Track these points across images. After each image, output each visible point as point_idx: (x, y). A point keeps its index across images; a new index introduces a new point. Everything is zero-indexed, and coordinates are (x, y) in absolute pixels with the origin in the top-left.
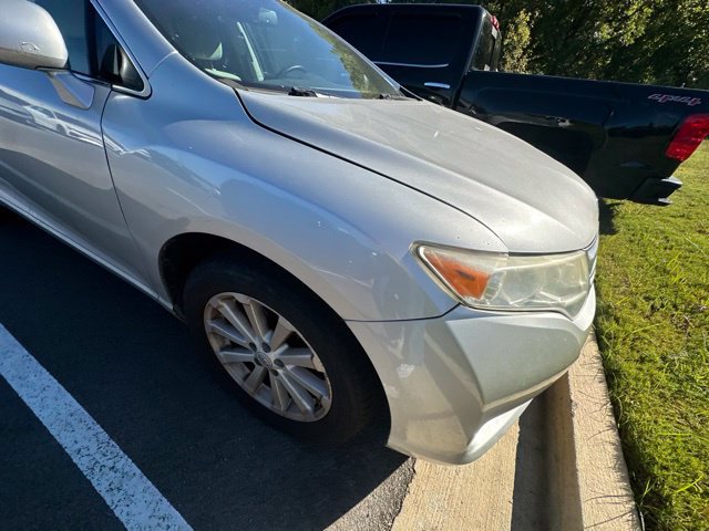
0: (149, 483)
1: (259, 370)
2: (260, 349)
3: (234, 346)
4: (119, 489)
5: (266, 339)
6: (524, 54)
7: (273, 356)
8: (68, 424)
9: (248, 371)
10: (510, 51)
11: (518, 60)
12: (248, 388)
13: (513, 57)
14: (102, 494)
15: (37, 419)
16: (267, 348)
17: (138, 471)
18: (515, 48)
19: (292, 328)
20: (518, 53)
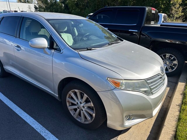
0: (53, 135)
1: (78, 110)
2: (79, 103)
3: (73, 104)
4: (47, 136)
5: (81, 101)
6: (180, 6)
7: (82, 105)
8: (33, 123)
9: (75, 112)
10: (174, 6)
11: (178, 9)
12: (75, 117)
13: (175, 8)
14: (44, 136)
15: (26, 122)
16: (81, 103)
17: (50, 133)
18: (175, 4)
19: (87, 96)
20: (178, 6)
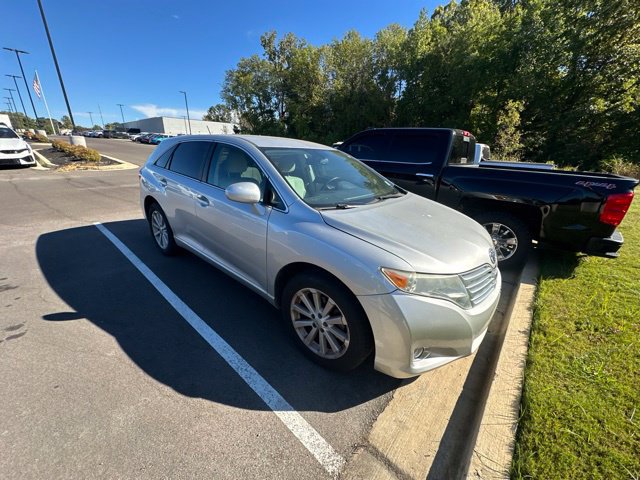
1: (314, 330)
2: (317, 317)
3: (304, 318)
4: (250, 378)
5: (320, 312)
6: (516, 130)
7: (323, 320)
10: (503, 130)
11: (512, 135)
12: (307, 342)
13: (506, 134)
14: (244, 378)
16: (320, 316)
18: (507, 127)
19: (334, 303)
20: (512, 130)
